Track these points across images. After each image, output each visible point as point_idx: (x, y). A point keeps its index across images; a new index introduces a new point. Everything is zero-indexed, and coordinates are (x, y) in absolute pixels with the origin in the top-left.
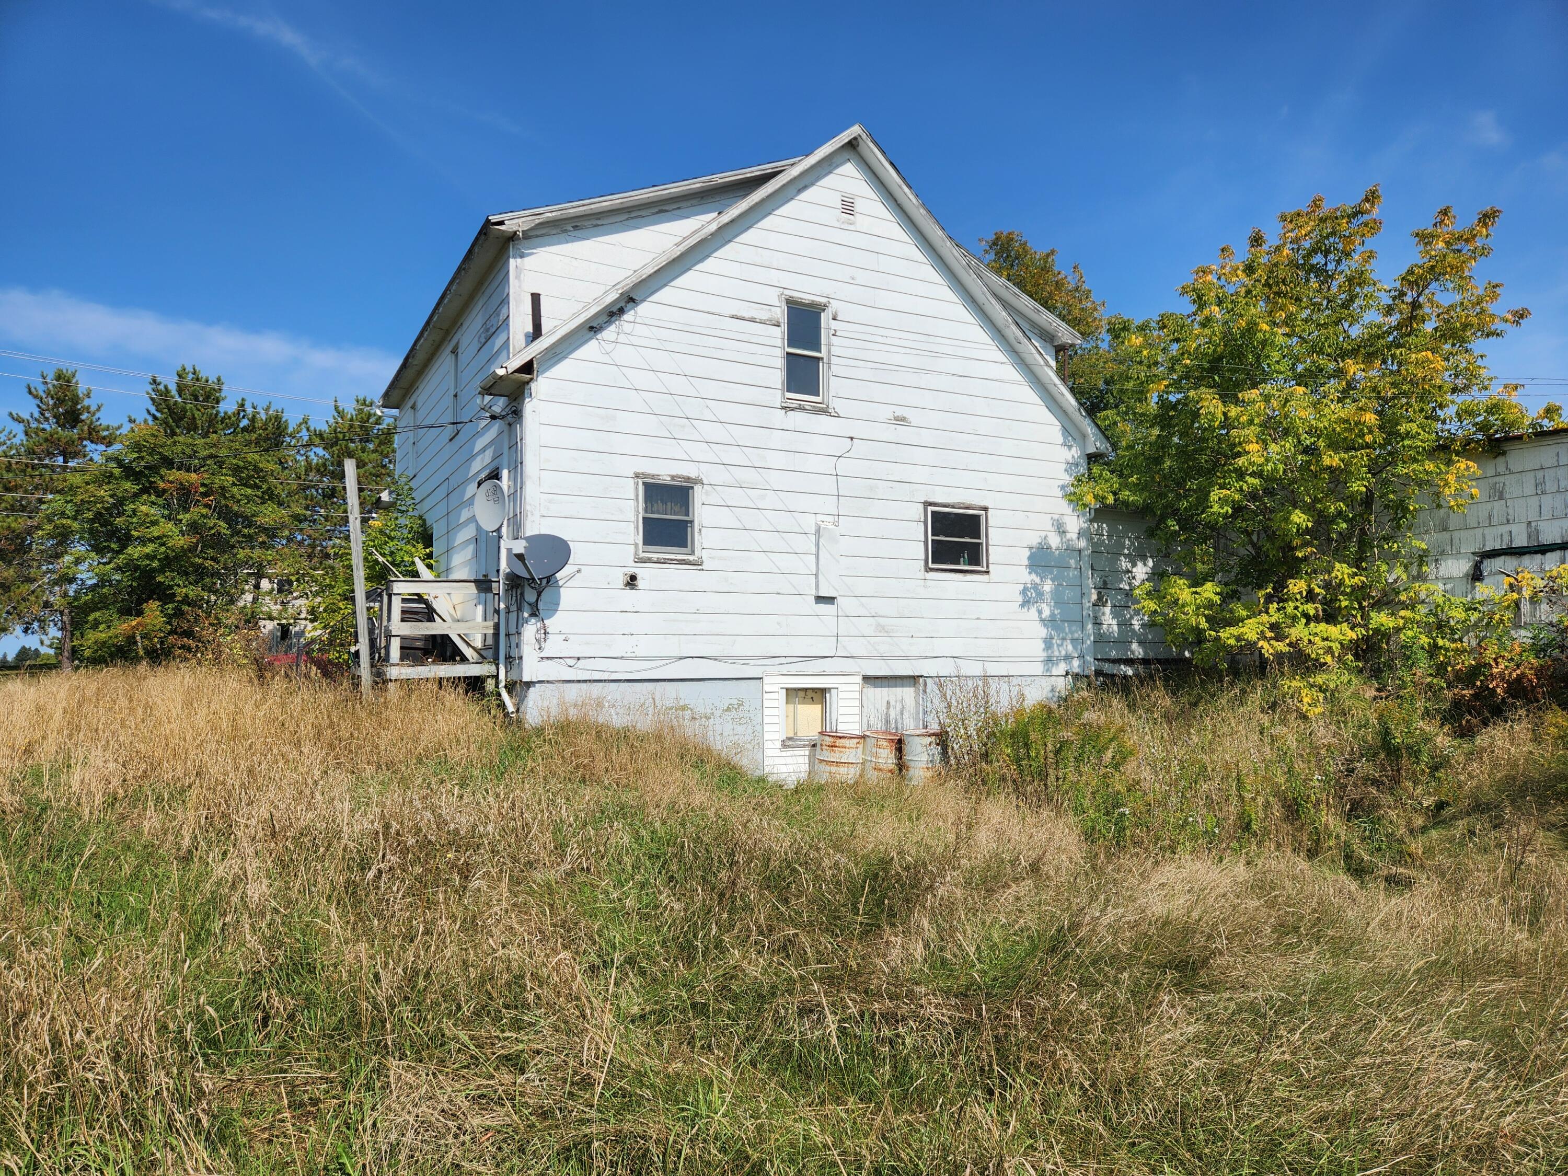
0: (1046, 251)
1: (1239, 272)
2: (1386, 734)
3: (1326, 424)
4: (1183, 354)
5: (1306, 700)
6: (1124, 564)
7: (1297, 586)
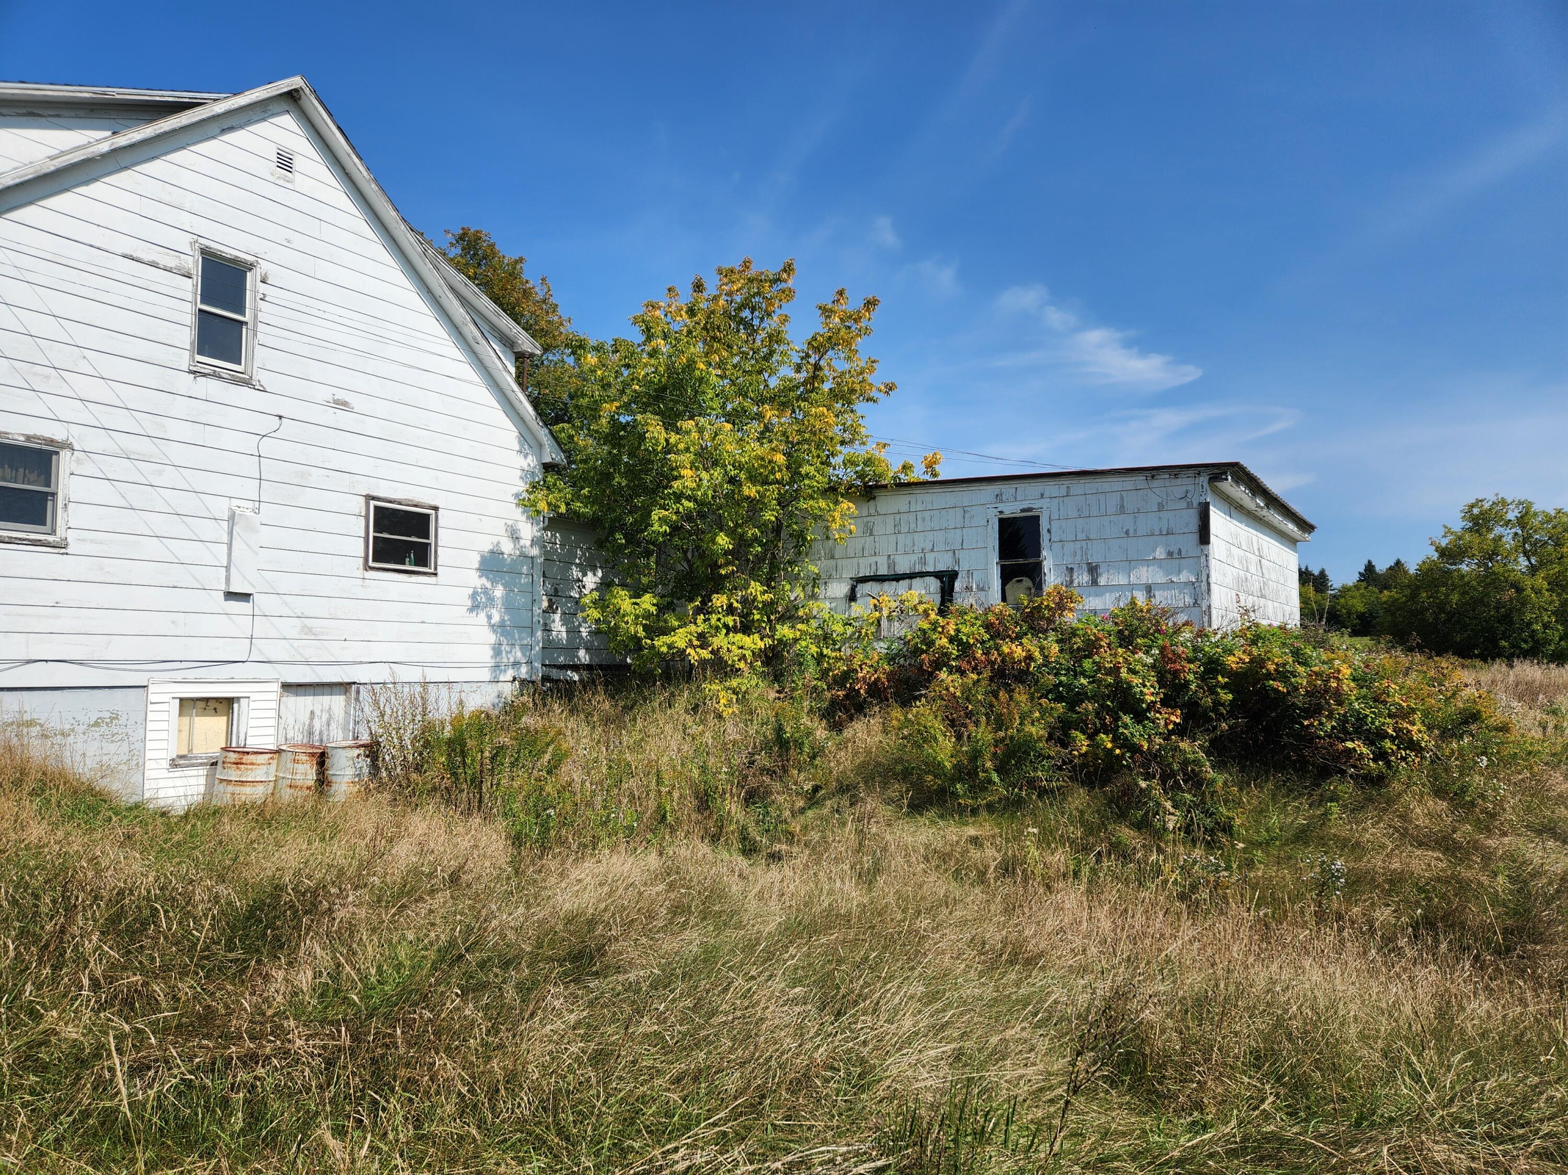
0: (515, 257)
1: (683, 313)
2: (779, 730)
3: (747, 459)
4: (633, 380)
5: (722, 701)
6: (576, 573)
7: (719, 600)
